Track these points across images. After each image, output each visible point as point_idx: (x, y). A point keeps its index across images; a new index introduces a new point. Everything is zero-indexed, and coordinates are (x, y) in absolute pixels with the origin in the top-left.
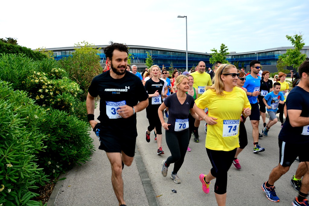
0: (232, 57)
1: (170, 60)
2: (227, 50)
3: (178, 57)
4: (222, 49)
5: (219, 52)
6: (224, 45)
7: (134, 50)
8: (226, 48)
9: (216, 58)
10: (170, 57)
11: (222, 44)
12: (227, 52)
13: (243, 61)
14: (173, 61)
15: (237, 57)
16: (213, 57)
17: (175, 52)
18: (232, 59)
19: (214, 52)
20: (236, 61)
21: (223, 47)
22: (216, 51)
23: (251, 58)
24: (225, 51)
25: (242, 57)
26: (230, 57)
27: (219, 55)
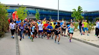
0: (85, 14)
1: (50, 15)
2: (82, 9)
3: (54, 13)
4: (79, 9)
5: (77, 11)
6: (80, 7)
7: (29, 8)
8: (81, 9)
9: (75, 14)
10: (50, 13)
11: (79, 6)
12: (82, 10)
13: (92, 16)
14: (52, 15)
15: (88, 14)
16: (74, 14)
17: (52, 10)
18: (85, 15)
19: (74, 11)
20: (87, 16)
21: (79, 8)
22: (75, 10)
23: (96, 14)
24: (80, 10)
25: (91, 14)
26: (84, 14)
27: (77, 12)
